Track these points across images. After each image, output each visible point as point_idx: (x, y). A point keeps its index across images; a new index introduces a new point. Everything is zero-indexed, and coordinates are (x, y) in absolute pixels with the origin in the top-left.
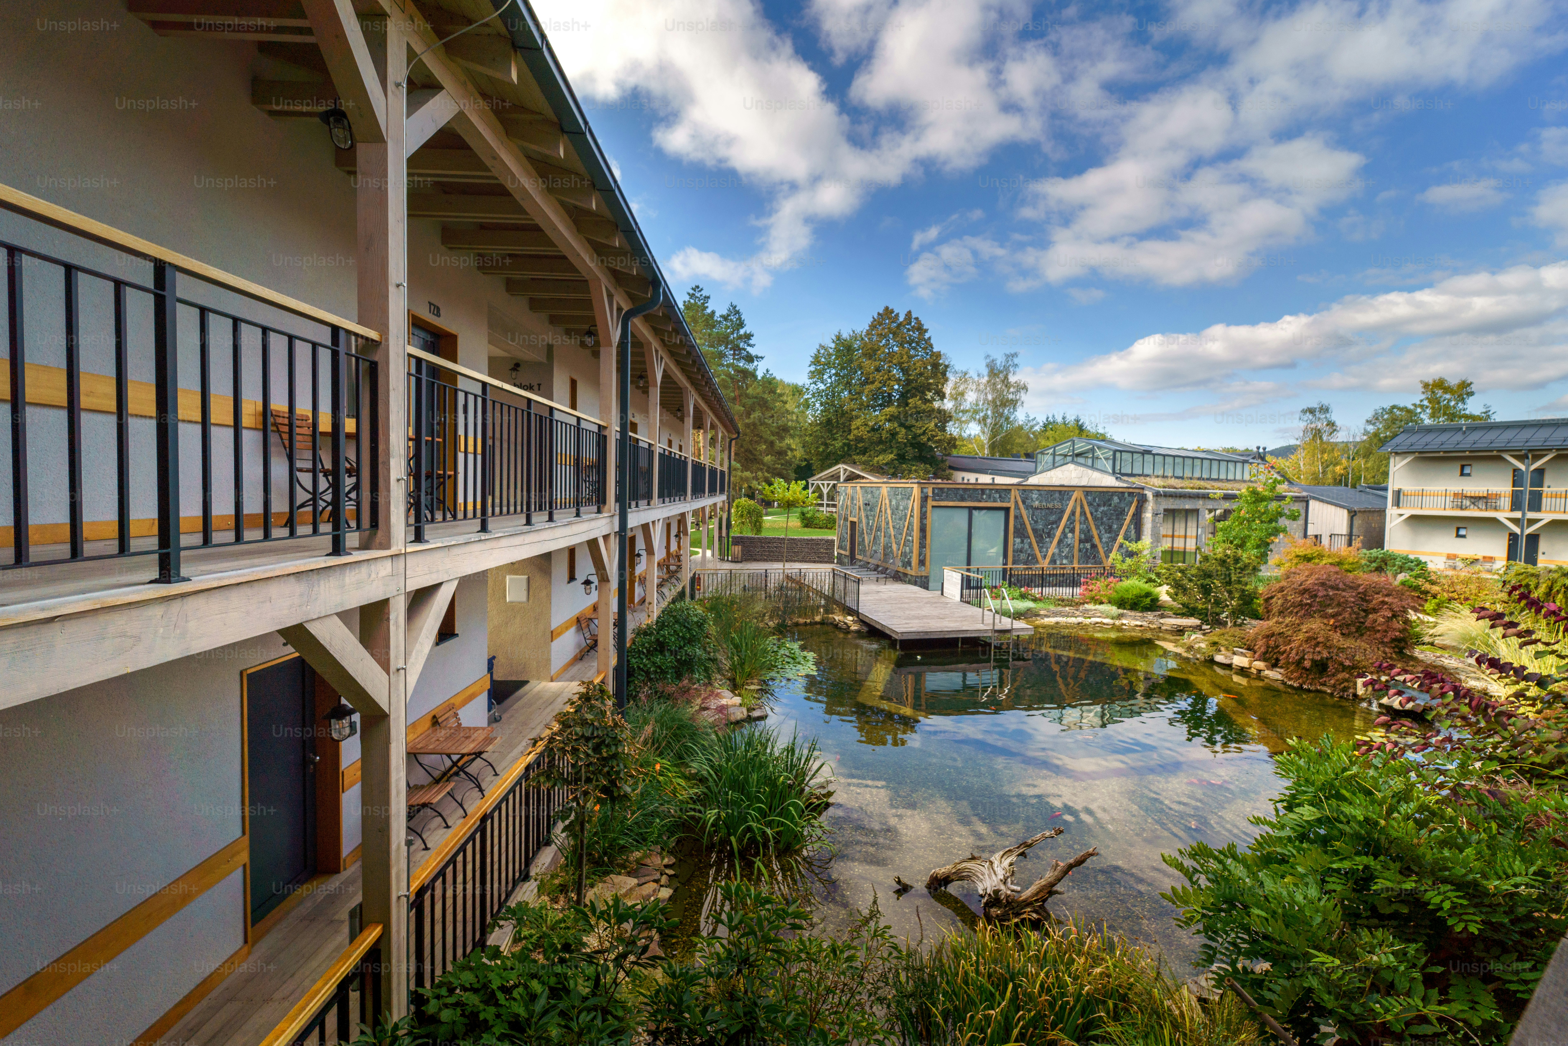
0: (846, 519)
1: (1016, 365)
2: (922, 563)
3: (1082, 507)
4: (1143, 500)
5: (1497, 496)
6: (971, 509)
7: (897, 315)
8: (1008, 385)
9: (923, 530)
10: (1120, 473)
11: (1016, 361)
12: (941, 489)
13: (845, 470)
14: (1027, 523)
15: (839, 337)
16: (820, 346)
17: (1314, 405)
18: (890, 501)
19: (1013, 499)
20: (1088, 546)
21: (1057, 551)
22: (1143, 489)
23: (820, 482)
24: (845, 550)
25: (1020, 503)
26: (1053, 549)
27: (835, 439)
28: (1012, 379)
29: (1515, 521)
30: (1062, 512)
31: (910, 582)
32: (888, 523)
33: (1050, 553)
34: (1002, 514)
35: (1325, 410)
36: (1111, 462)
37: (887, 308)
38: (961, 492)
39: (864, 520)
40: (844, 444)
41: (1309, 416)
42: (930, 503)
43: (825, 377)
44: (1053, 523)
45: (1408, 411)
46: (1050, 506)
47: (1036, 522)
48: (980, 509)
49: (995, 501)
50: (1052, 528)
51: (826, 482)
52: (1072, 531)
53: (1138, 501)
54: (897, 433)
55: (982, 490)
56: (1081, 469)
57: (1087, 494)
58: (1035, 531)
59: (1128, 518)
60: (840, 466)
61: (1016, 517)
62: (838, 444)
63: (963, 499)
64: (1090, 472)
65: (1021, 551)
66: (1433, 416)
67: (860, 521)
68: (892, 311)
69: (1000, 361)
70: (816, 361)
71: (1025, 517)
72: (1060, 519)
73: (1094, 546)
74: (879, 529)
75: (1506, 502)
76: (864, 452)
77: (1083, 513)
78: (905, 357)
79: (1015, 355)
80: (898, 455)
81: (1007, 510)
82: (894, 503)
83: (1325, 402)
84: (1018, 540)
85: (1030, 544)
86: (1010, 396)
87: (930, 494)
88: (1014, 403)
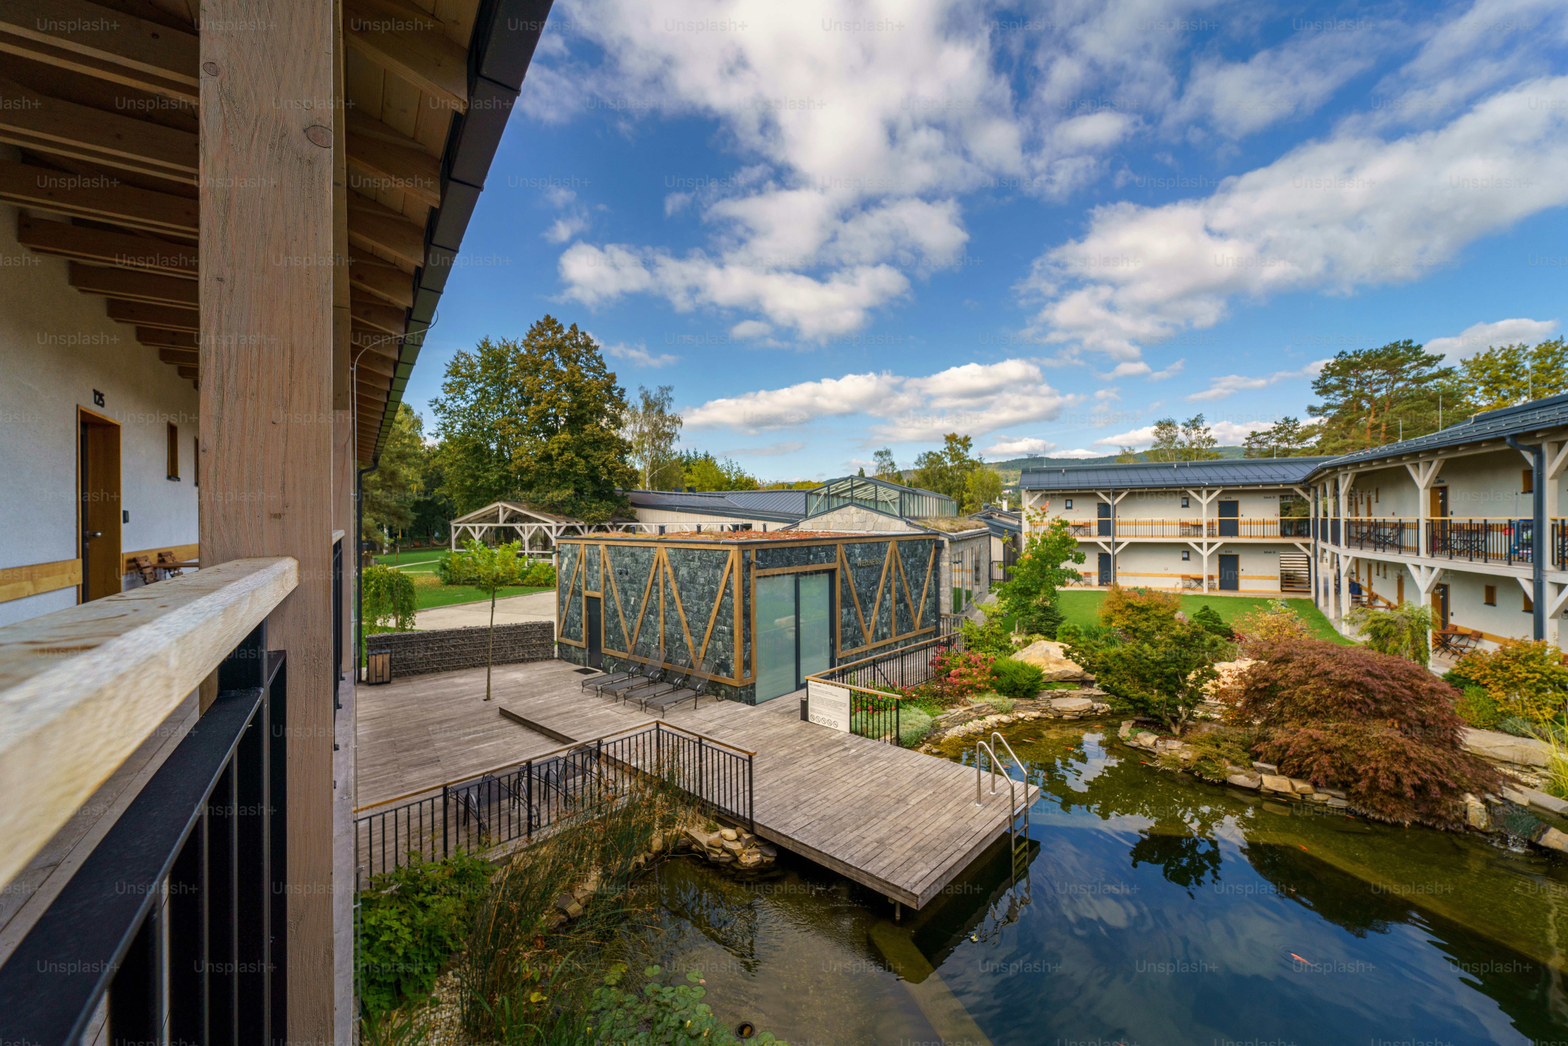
0: (577, 593)
1: (671, 399)
2: (747, 665)
3: (896, 561)
4: (940, 547)
5: (1089, 525)
6: (797, 575)
7: (561, 326)
8: (663, 418)
9: (747, 615)
10: (909, 517)
11: (671, 395)
12: (766, 550)
13: (505, 508)
14: (852, 587)
15: (486, 344)
16: (459, 352)
17: (882, 449)
18: (676, 570)
19: (838, 558)
20: (902, 606)
21: (878, 618)
22: (938, 534)
23: (468, 525)
24: (577, 638)
25: (845, 561)
26: (875, 617)
27: (487, 470)
28: (668, 413)
29: (1108, 544)
30: (881, 568)
31: (729, 697)
32: (672, 603)
33: (872, 623)
34: (825, 579)
35: (888, 453)
36: (898, 505)
37: (548, 317)
38: (787, 553)
39: (617, 597)
40: (501, 477)
41: (879, 457)
42: (754, 572)
43: (468, 392)
44: (873, 584)
45: (938, 456)
46: (872, 562)
47: (860, 584)
48: (805, 574)
49: (822, 562)
50: (874, 590)
51: (477, 525)
52: (889, 592)
53: (936, 548)
54: (576, 464)
55: (809, 548)
56: (864, 512)
57: (900, 543)
58: (859, 595)
59: (929, 568)
60: (498, 504)
61: (842, 581)
62: (493, 477)
63: (789, 564)
64: (875, 515)
65: (848, 626)
66: (952, 460)
67: (608, 596)
68: (554, 322)
69: (654, 393)
70: (454, 371)
71: (850, 578)
72: (879, 577)
73: (906, 606)
74: (652, 610)
75: (1095, 529)
76: (529, 486)
77: (897, 568)
78: (577, 375)
79: (669, 389)
80: (576, 490)
81: (832, 573)
82: (683, 571)
83: (888, 448)
84: (845, 611)
85: (856, 613)
86: (666, 430)
87: (753, 559)
88: (670, 437)
